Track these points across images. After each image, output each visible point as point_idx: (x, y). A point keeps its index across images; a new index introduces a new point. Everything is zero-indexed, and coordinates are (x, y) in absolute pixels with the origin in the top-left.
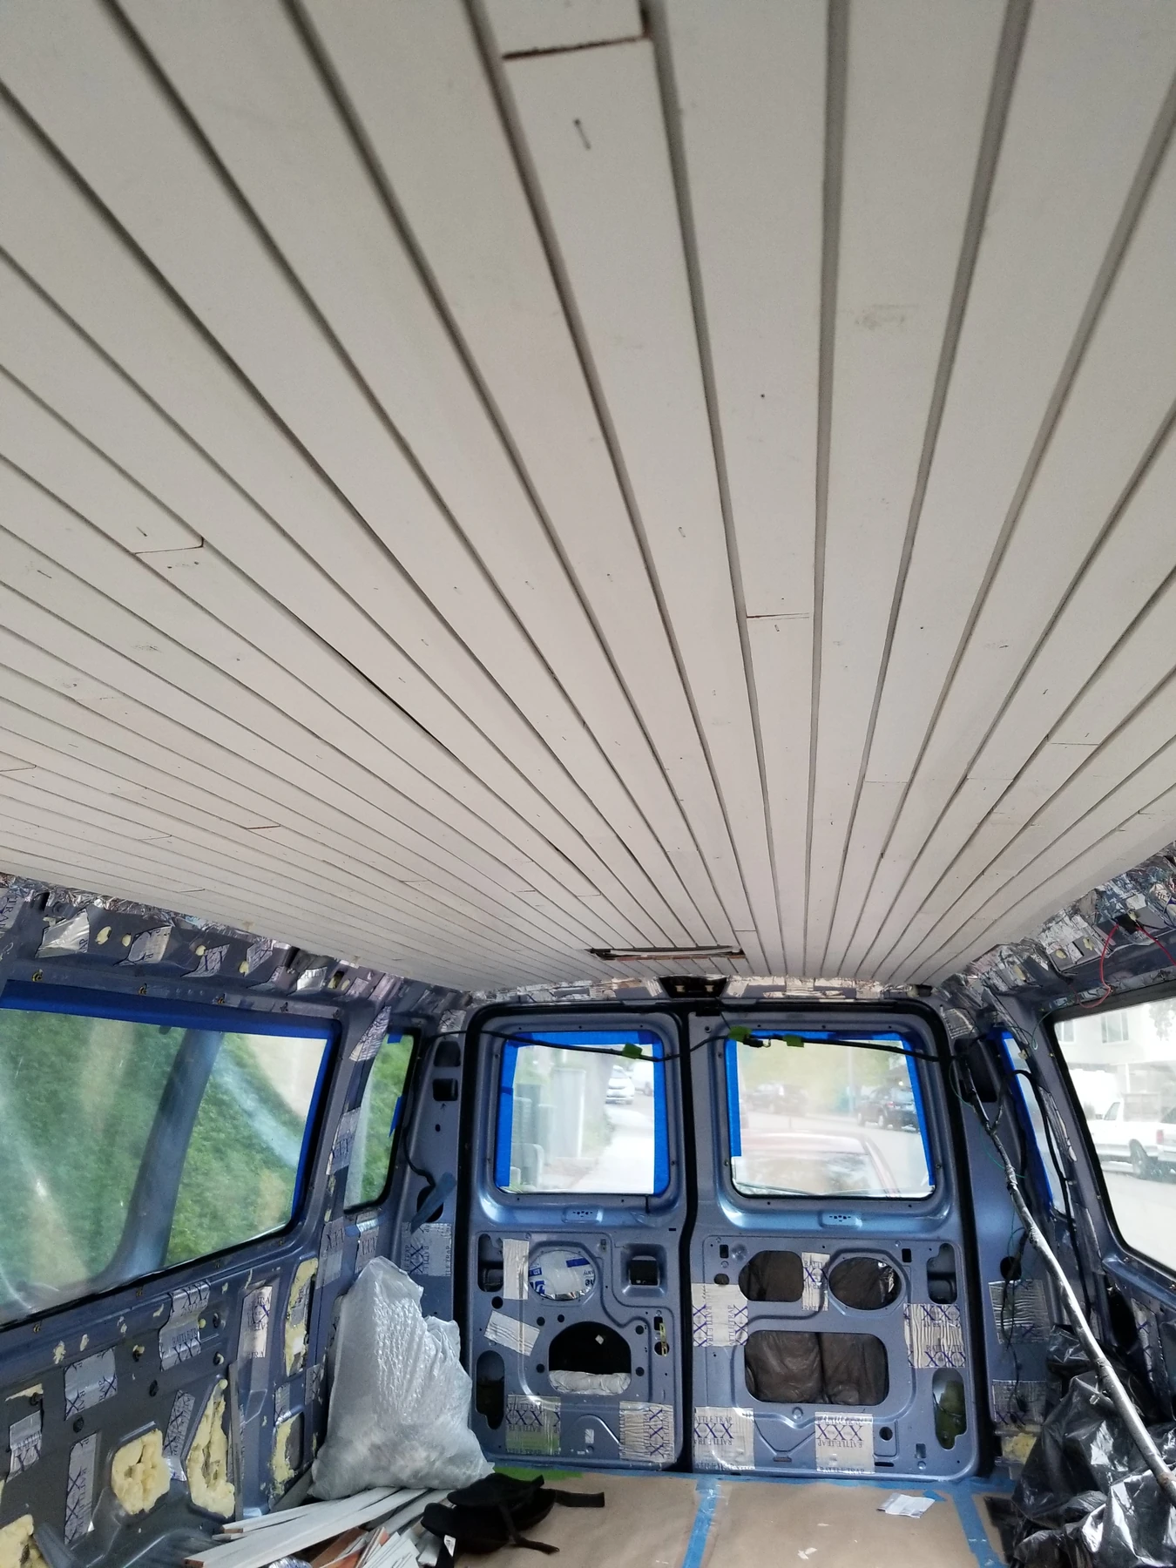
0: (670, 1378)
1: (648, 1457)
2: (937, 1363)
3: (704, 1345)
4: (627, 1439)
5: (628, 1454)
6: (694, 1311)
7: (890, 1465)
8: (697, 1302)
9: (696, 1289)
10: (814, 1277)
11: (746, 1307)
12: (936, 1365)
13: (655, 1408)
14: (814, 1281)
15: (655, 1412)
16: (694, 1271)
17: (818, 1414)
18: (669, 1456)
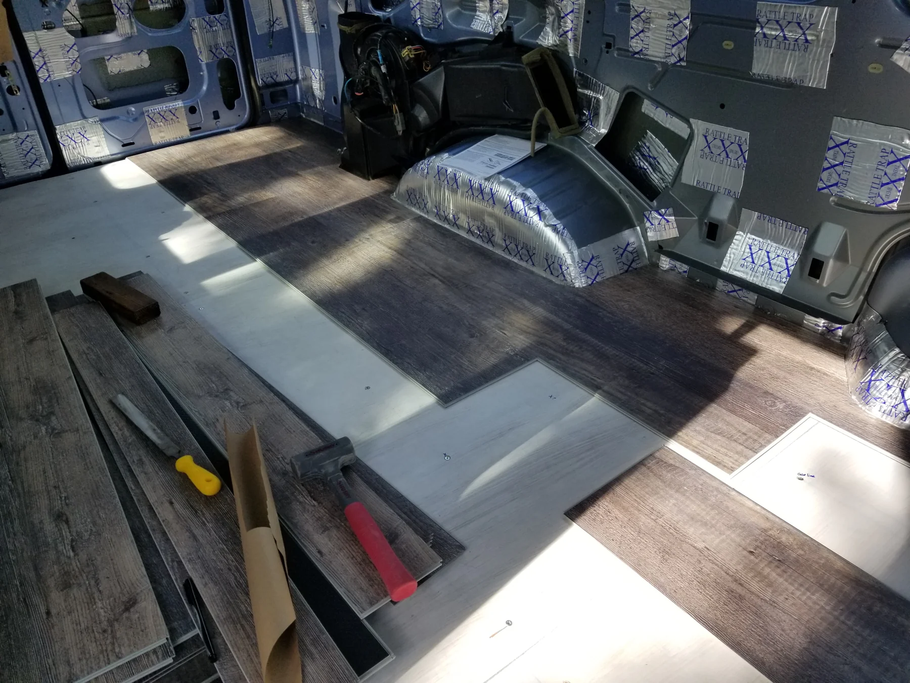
0: (28, 111)
1: (29, 171)
2: (218, 56)
3: (48, 80)
4: (6, 163)
5: (12, 172)
6: (32, 55)
7: (200, 128)
8: (32, 48)
9: (29, 37)
10: (122, 10)
11: (75, 44)
12: (218, 58)
13: (23, 135)
14: (123, 14)
15: (24, 138)
16: (22, 24)
17: (145, 109)
18: (45, 164)
